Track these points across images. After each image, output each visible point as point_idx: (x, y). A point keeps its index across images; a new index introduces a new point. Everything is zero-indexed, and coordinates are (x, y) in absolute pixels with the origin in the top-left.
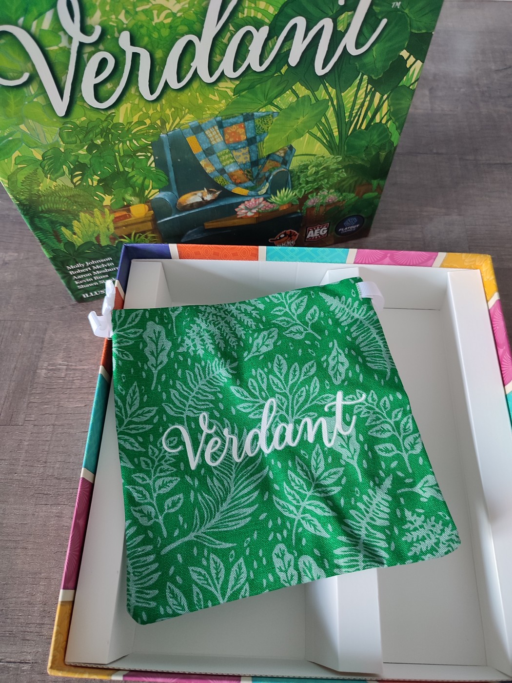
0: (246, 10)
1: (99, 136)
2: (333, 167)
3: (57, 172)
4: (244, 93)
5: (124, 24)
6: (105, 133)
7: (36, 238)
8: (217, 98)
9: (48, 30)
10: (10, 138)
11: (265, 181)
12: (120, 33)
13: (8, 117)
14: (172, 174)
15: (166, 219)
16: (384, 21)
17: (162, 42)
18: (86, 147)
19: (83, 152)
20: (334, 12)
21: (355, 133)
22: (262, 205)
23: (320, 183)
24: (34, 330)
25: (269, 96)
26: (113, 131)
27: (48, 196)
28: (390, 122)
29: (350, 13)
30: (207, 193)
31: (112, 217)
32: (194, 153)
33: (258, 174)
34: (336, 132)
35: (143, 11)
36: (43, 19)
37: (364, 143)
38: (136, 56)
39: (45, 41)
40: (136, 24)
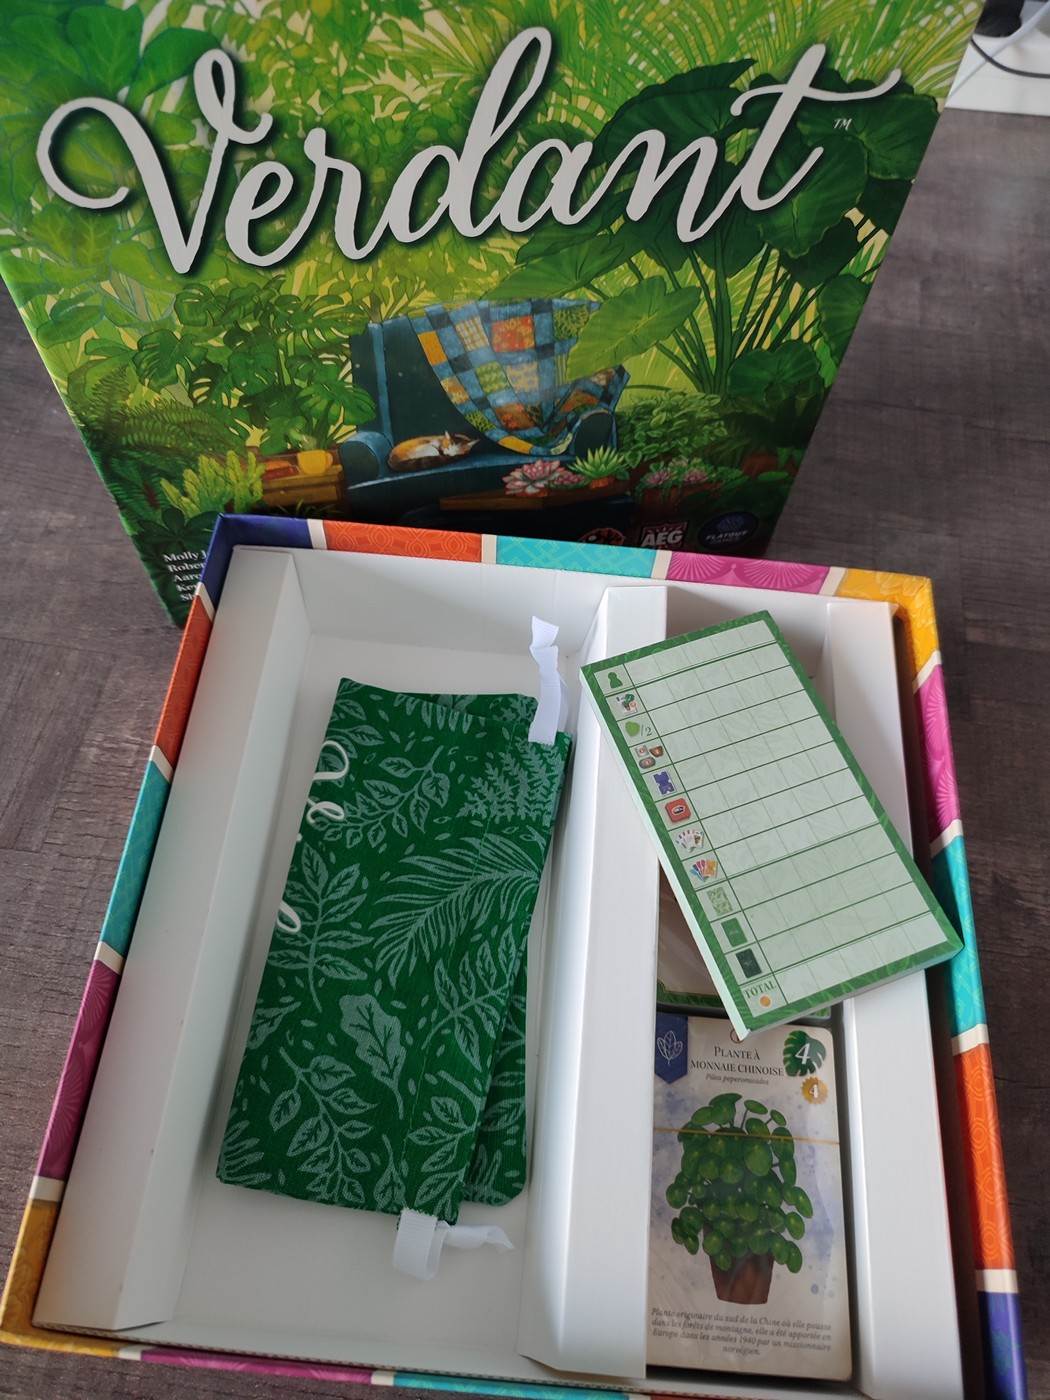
0: (551, 110)
1: (251, 316)
2: (702, 415)
3: (162, 376)
4: (535, 261)
5: (316, 114)
6: (262, 311)
7: (111, 495)
8: (483, 266)
9: (173, 114)
10: (81, 305)
11: (566, 429)
12: (307, 131)
13: (79, 263)
14: (384, 400)
15: (365, 484)
16: (818, 152)
17: (385, 155)
18: (224, 333)
19: (216, 343)
20: (722, 127)
21: (749, 354)
22: (557, 475)
23: (674, 444)
24: (85, 667)
25: (584, 271)
26: (277, 309)
27: (140, 417)
28: (818, 341)
29: (751, 132)
30: (449, 442)
31: (261, 469)
32: (432, 362)
33: (553, 415)
34: (711, 349)
35: (354, 95)
36: (165, 94)
37: (765, 375)
38: (334, 176)
39: (166, 132)
40: (339, 118)
